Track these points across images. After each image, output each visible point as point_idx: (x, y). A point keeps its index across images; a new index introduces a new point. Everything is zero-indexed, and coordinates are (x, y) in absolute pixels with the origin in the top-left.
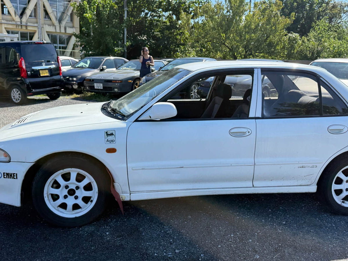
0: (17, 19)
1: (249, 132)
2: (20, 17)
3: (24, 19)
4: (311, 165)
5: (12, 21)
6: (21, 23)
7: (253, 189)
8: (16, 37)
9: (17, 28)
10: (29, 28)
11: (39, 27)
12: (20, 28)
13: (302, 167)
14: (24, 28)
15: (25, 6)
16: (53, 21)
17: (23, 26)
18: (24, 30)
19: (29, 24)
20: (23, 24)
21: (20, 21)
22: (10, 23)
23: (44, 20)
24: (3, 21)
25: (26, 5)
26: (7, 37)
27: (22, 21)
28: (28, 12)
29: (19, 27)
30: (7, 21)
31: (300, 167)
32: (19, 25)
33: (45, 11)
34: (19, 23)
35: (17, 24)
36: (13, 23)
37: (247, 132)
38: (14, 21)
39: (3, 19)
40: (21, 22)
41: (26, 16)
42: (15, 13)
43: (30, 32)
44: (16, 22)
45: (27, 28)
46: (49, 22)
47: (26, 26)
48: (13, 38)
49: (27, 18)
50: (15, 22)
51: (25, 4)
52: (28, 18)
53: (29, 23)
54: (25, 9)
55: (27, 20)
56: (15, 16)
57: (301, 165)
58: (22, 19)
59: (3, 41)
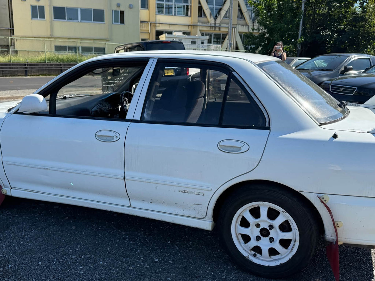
0: (212, 20)
1: (117, 137)
2: (214, 19)
3: (218, 21)
4: (196, 191)
5: (206, 23)
6: (215, 25)
7: (130, 209)
8: (206, 39)
9: (211, 29)
10: (222, 29)
11: (229, 27)
12: (213, 29)
13: (184, 192)
14: (217, 29)
15: (220, 7)
16: (247, 21)
17: (216, 28)
18: (217, 31)
19: (222, 25)
20: (217, 25)
21: (214, 22)
22: (205, 25)
23: (238, 20)
24: (199, 24)
25: (222, 5)
26: (198, 39)
27: (216, 23)
28: (223, 13)
29: (212, 29)
30: (202, 23)
31: (182, 192)
32: (213, 27)
33: (240, 10)
34: (213, 25)
35: (211, 26)
36: (208, 25)
37: (115, 137)
38: (209, 22)
39: (199, 22)
40: (215, 24)
41: (220, 17)
42: (211, 15)
43: (223, 33)
44: (210, 23)
45: (220, 30)
46: (242, 22)
47: (220, 28)
48: (203, 40)
49: (221, 19)
50: (209, 24)
51: (221, 5)
52: (222, 19)
53: (223, 24)
54: (220, 9)
55: (221, 21)
56: (210, 17)
57: (183, 189)
58: (216, 21)
59: (194, 43)
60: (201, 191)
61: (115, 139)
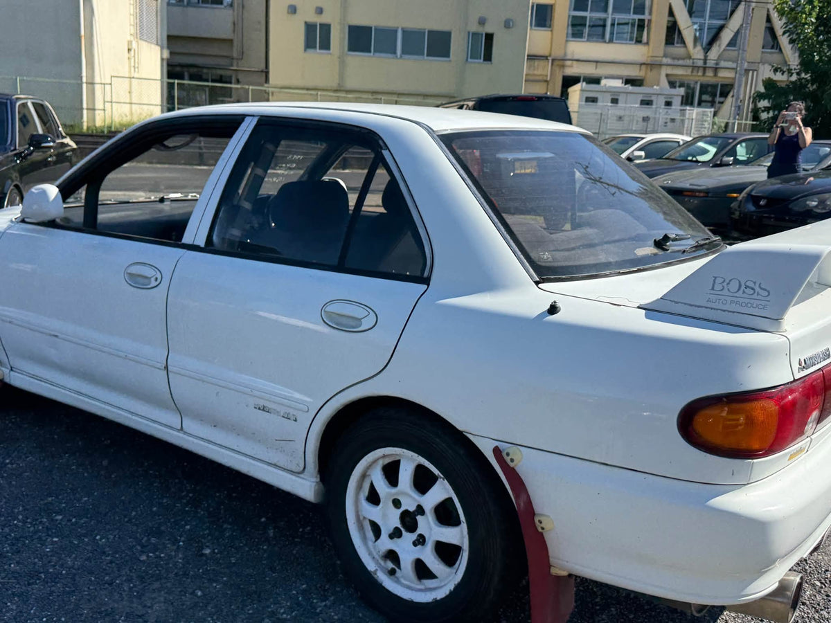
0: (697, 53)
1: (156, 279)
2: (704, 49)
3: (714, 53)
4: (283, 410)
5: (683, 59)
6: (705, 63)
7: (181, 435)
8: (677, 95)
9: (695, 73)
10: (722, 74)
11: (738, 69)
12: (700, 74)
13: (263, 410)
14: (710, 73)
15: (721, 22)
16: (785, 55)
17: (707, 70)
18: (709, 78)
19: (723, 64)
20: (711, 63)
21: (702, 57)
22: (681, 62)
23: (763, 52)
24: (665, 60)
25: (726, 19)
26: (658, 94)
27: (709, 58)
28: (727, 36)
29: (698, 72)
30: (674, 59)
31: (259, 409)
32: (699, 67)
33: (771, 30)
34: (700, 63)
35: (695, 65)
36: (689, 62)
37: (153, 279)
38: (689, 57)
39: (665, 56)
40: (705, 60)
41: (719, 46)
42: (696, 40)
43: (723, 83)
44: (693, 59)
45: (716, 75)
46: (775, 57)
47: (716, 70)
48: (670, 98)
49: (722, 50)
50: (691, 61)
51: (724, 17)
52: (724, 50)
53: (725, 61)
54: (721, 28)
55: (719, 56)
56: (695, 46)
57: (261, 403)
58: (708, 54)
59: (648, 104)
60: (292, 411)
61: (154, 283)
